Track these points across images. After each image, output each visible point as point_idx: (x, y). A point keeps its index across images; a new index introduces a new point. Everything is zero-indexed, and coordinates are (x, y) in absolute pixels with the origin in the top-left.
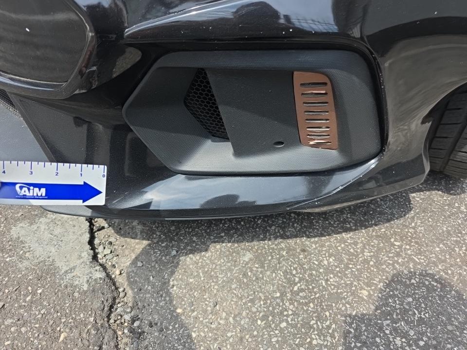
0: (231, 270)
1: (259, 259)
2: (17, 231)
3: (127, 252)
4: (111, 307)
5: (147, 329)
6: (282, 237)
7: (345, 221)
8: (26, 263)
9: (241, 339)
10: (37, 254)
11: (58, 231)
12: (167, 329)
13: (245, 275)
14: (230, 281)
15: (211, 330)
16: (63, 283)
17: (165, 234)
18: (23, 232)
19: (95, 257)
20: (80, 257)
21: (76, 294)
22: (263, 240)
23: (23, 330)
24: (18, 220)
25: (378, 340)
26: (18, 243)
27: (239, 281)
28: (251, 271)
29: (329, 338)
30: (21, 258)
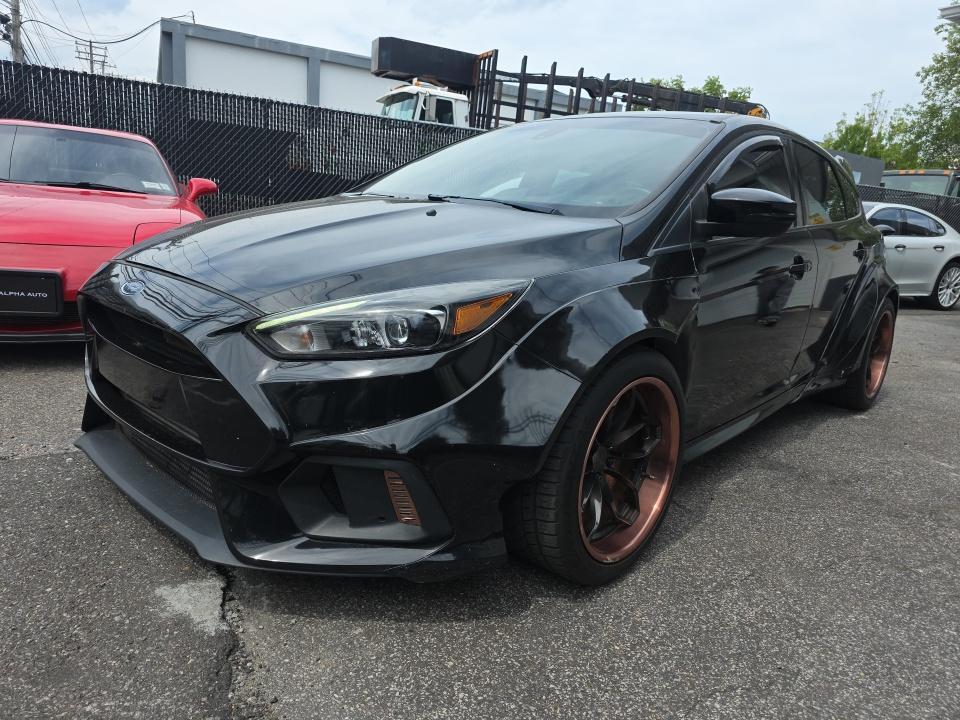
0: (339, 638)
1: (368, 634)
2: (158, 591)
3: (252, 618)
4: (231, 651)
5: (256, 669)
6: (397, 620)
7: (461, 613)
8: (166, 614)
9: (332, 682)
10: (176, 608)
11: (195, 594)
12: (273, 670)
13: (351, 643)
14: (337, 646)
15: (309, 674)
16: (195, 630)
17: (289, 609)
18: (165, 593)
19: (223, 617)
20: (212, 614)
21: (205, 638)
22: (377, 620)
23: (161, 654)
24: (161, 583)
25: (445, 693)
26: (161, 600)
27: (345, 646)
28: (358, 640)
29: (404, 688)
30: (163, 610)
